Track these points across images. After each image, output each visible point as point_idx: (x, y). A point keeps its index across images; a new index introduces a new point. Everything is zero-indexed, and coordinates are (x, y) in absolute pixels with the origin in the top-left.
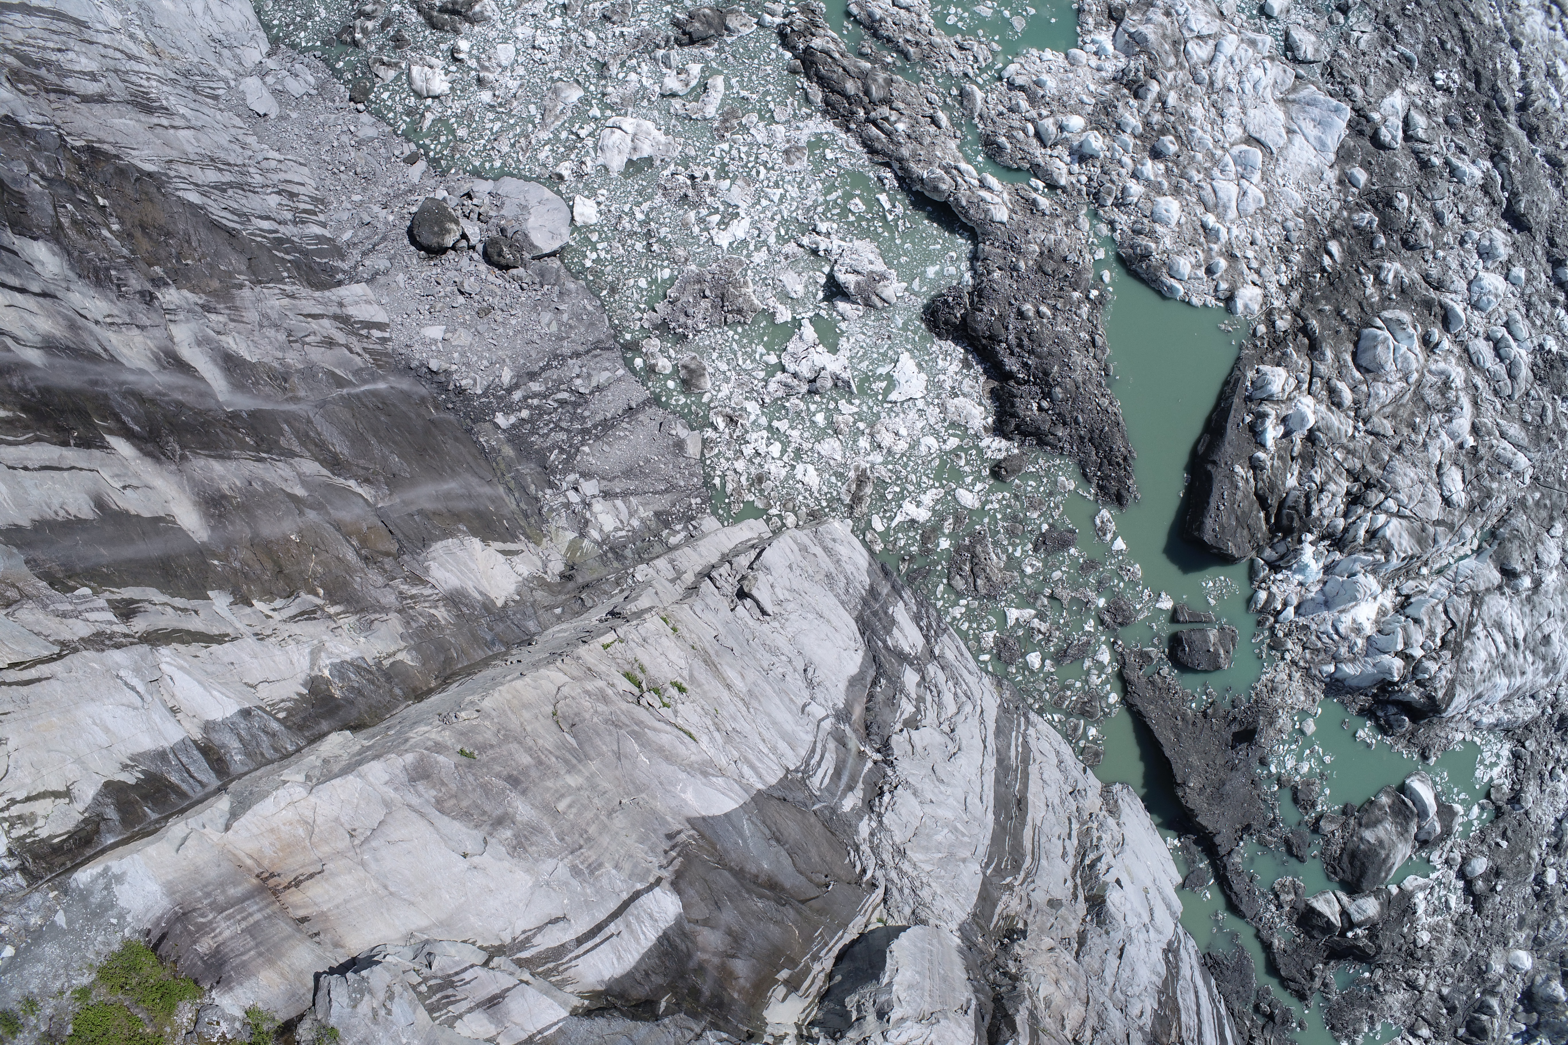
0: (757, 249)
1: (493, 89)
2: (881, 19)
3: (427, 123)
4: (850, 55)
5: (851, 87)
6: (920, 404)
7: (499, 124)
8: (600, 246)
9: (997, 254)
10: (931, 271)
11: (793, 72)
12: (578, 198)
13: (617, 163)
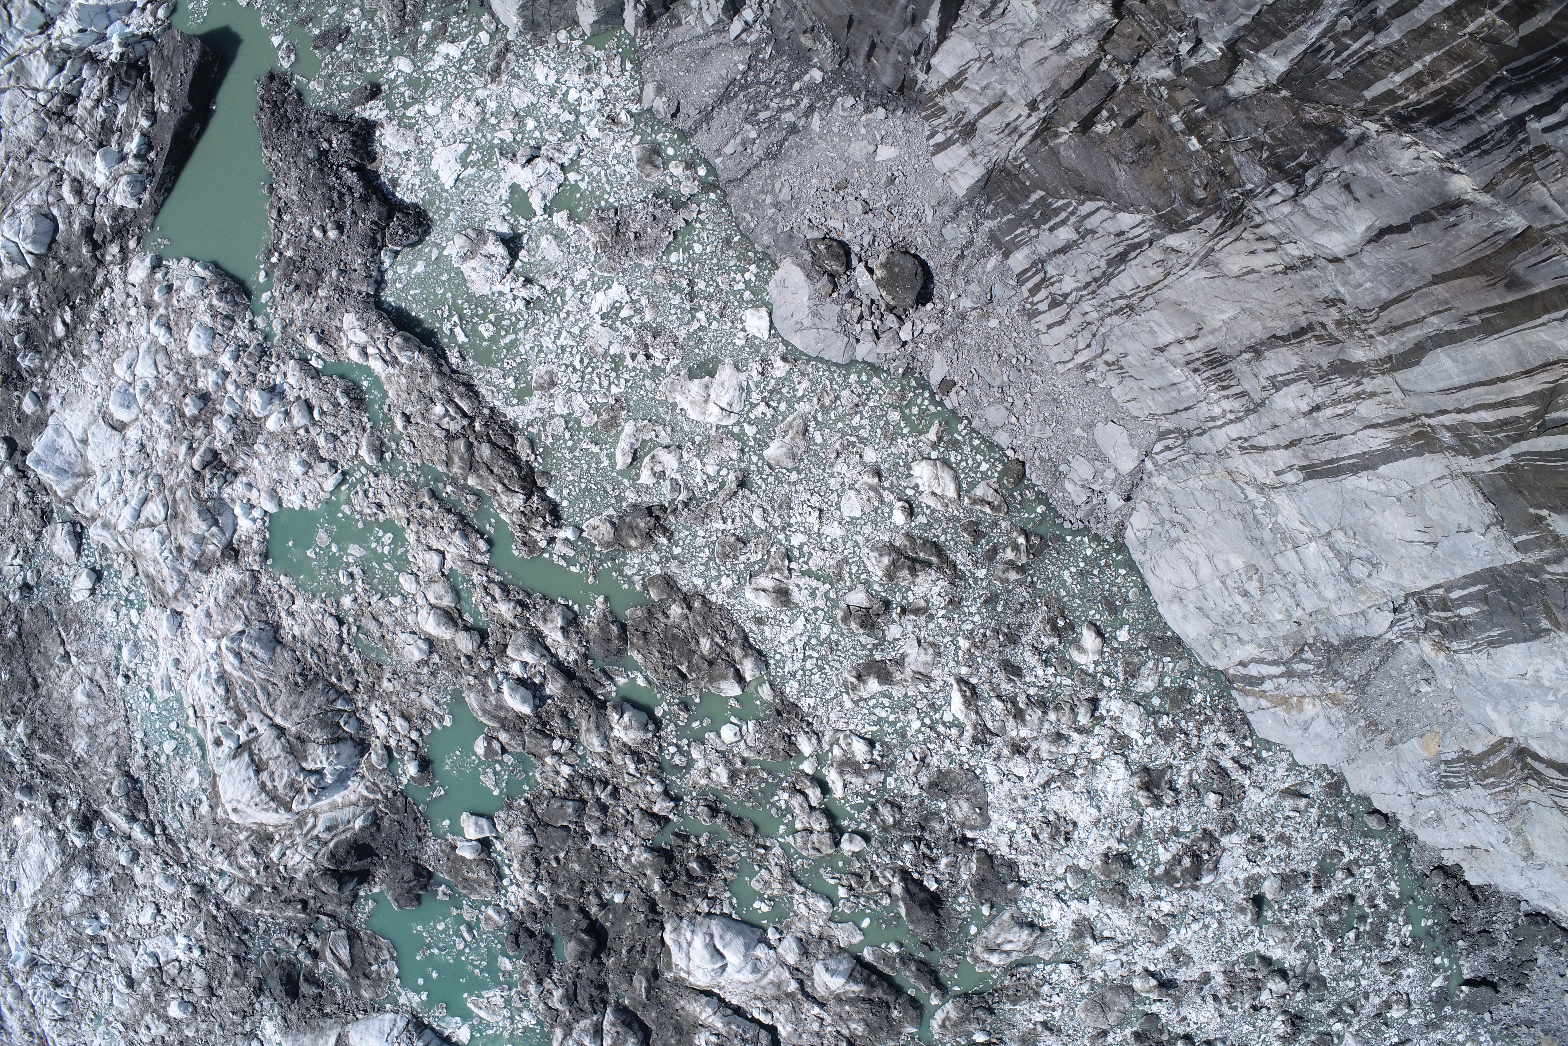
0: (584, 282)
1: (864, 465)
2: (453, 531)
3: (934, 429)
4: (488, 494)
5: (485, 451)
6: (438, 143)
7: (854, 422)
8: (741, 286)
9: (356, 282)
10: (420, 267)
11: (545, 474)
12: (766, 336)
13: (726, 373)
